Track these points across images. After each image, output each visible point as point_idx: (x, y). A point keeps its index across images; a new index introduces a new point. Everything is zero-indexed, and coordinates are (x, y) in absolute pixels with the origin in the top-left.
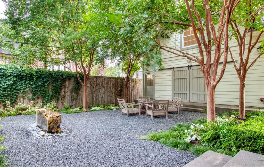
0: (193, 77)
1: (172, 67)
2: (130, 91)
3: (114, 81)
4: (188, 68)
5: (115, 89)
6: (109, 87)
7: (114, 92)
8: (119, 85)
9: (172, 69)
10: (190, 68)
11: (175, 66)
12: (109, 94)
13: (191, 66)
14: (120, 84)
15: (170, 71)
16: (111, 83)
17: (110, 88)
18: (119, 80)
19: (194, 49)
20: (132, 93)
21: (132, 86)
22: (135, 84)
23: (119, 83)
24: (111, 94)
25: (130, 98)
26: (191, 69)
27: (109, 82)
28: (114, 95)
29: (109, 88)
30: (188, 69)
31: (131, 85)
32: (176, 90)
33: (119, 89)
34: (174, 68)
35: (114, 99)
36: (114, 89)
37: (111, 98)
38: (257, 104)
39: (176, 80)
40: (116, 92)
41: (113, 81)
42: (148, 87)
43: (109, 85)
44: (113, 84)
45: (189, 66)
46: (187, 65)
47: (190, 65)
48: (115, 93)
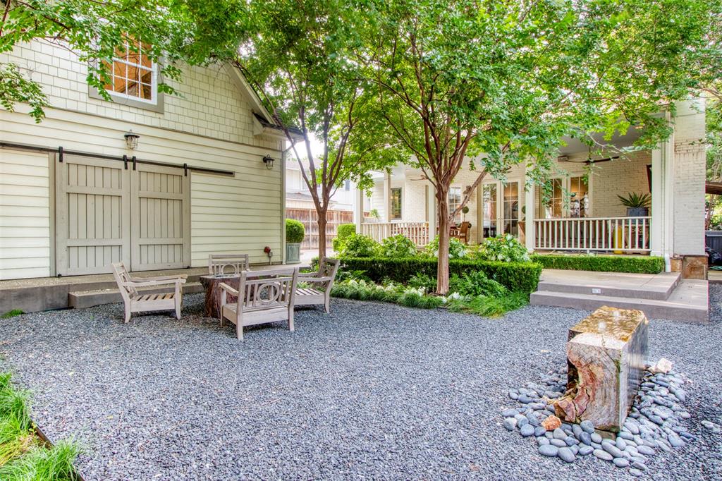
0: (143, 194)
1: (55, 145)
4: (126, 164)
9: (57, 154)
10: (130, 165)
11: (67, 147)
13: (134, 160)
15: (44, 161)
19: (141, 112)
26: (134, 169)
30: (126, 168)
32: (73, 236)
34: (61, 151)
38: (260, 258)
39: (73, 198)
45: (125, 159)
46: (120, 154)
47: (130, 156)
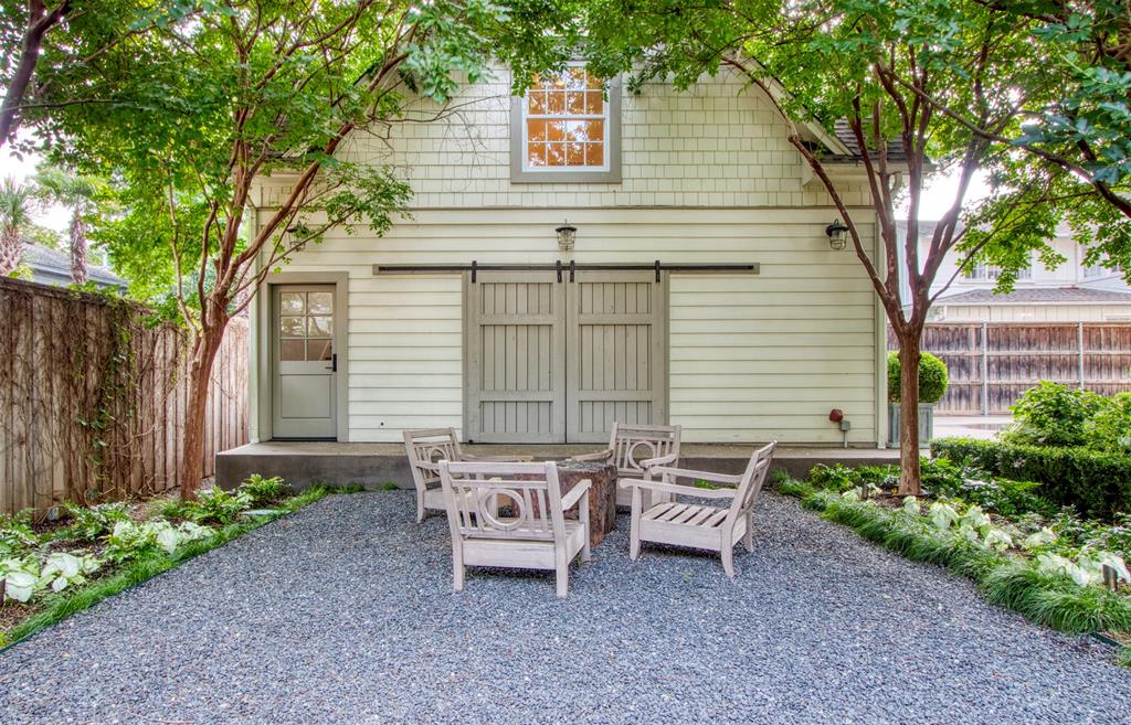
0: (584, 319)
1: (467, 260)
2: (158, 392)
3: (56, 315)
4: (560, 274)
5: (63, 379)
6: (18, 366)
7: (56, 407)
8: (91, 348)
9: (470, 272)
10: (566, 274)
11: (482, 260)
12: (19, 427)
13: (572, 267)
14: (97, 342)
15: (455, 283)
16: (39, 336)
17: (31, 372)
18: (90, 314)
19: (584, 188)
20: (165, 410)
21: (165, 358)
22: (181, 349)
23: (92, 335)
24: (35, 421)
25: (156, 447)
26: (572, 280)
27: (23, 326)
28: (55, 426)
29: (20, 372)
30: (560, 281)
31: (161, 355)
32: (489, 385)
33: (93, 379)
34: (474, 268)
35: (61, 463)
36: (57, 380)
37: (38, 457)
38: (820, 433)
39: (489, 332)
40: (75, 402)
41: (51, 318)
42: (286, 367)
43: (20, 350)
44: (47, 338)
45: (559, 267)
46: (550, 259)
47: (565, 259)
48: (63, 411)
